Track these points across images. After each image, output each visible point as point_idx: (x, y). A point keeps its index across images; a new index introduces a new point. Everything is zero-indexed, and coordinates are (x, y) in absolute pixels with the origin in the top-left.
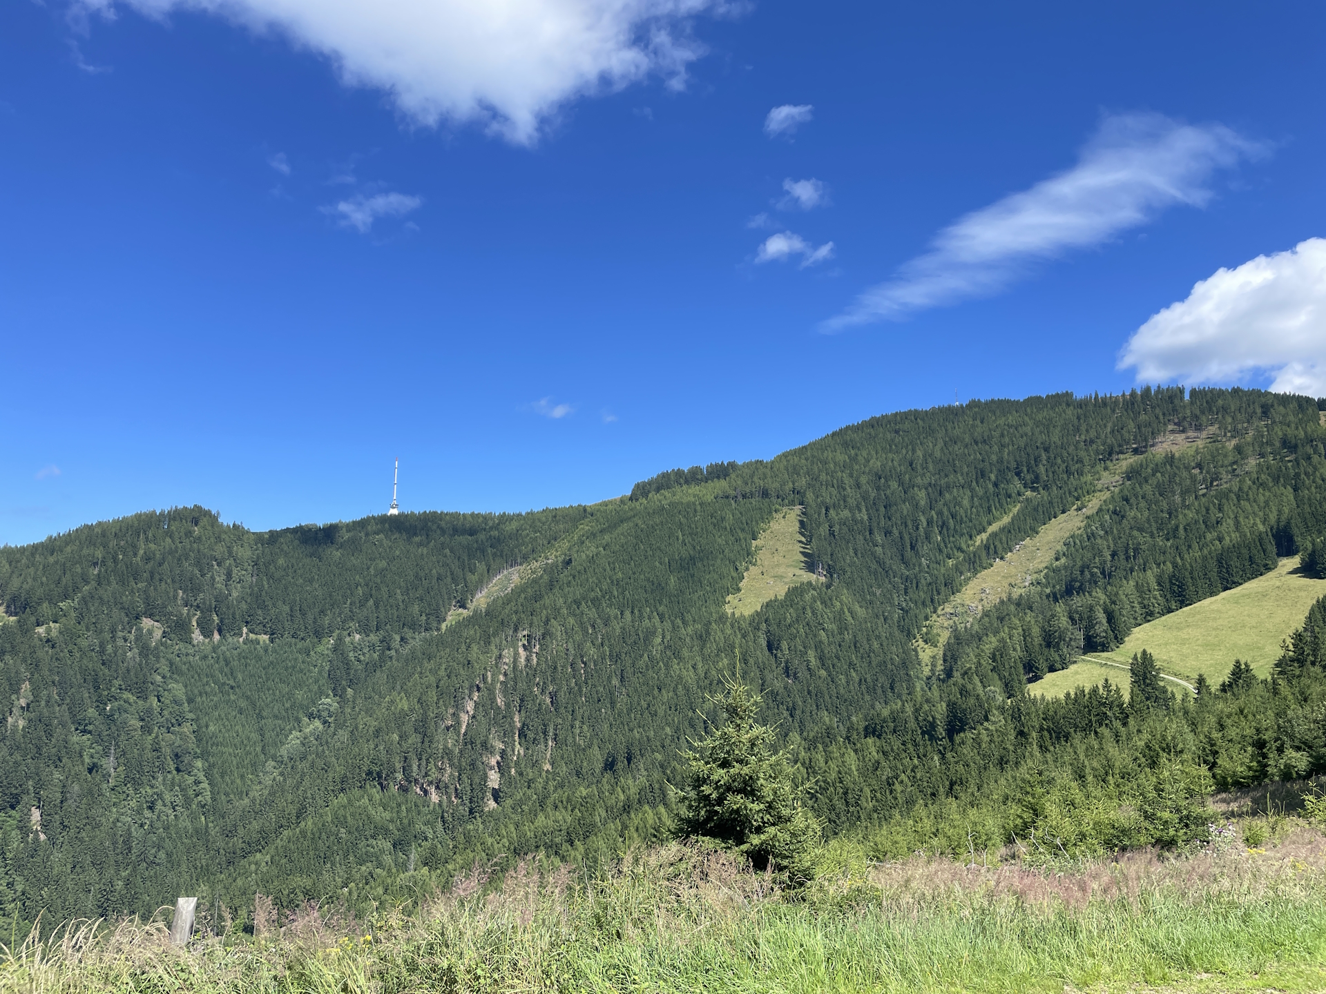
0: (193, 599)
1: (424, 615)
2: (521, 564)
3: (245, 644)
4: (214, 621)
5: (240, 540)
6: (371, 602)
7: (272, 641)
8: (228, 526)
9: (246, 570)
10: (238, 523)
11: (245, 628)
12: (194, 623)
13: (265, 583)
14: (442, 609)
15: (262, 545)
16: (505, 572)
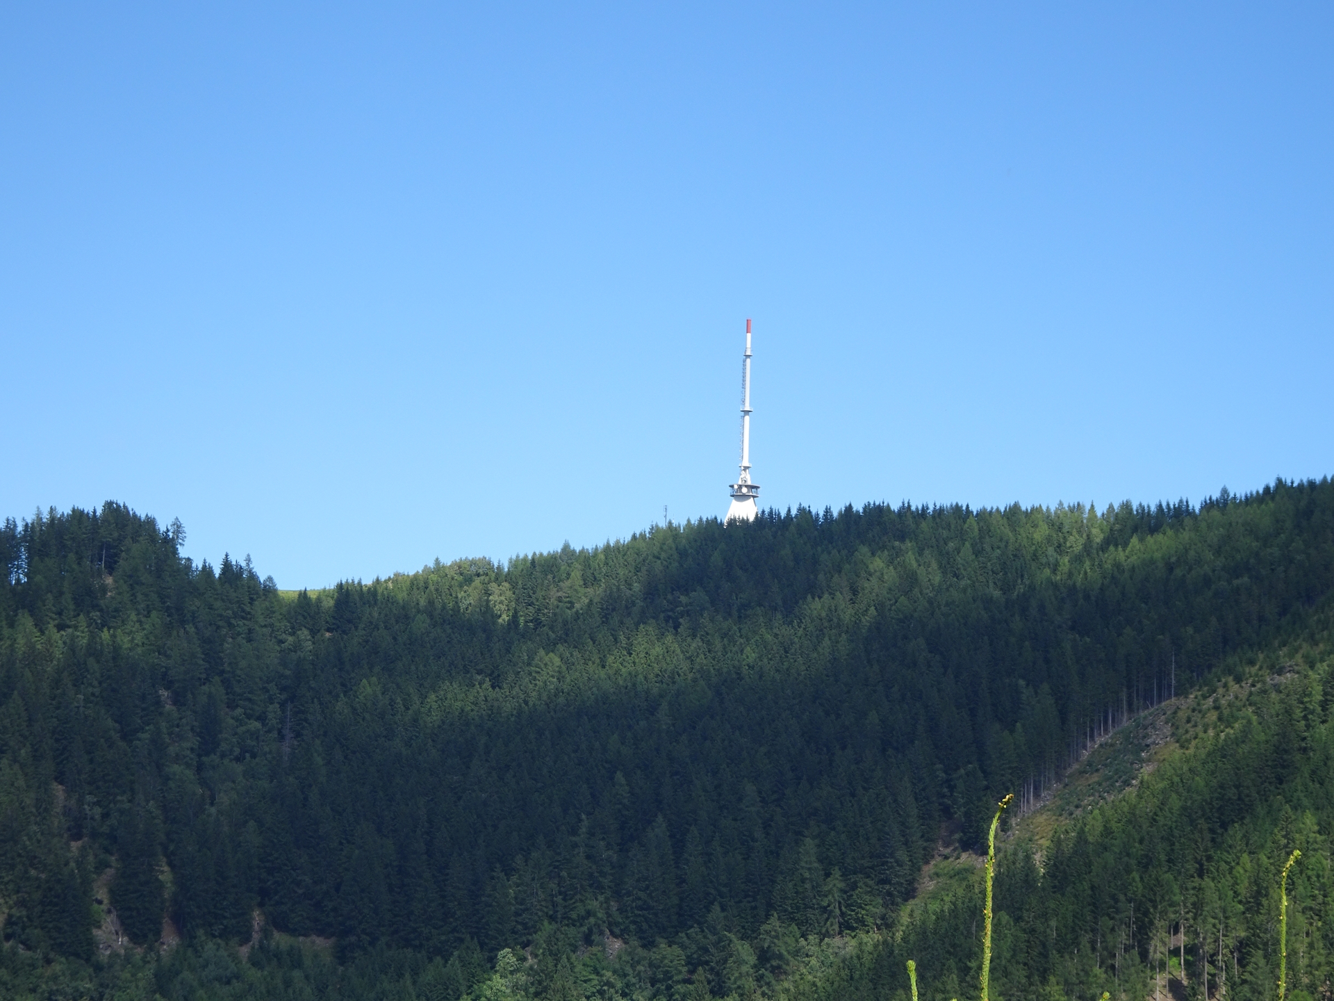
0: (98, 811)
1: (837, 873)
2: (1182, 691)
3: (255, 963)
4: (161, 886)
5: (246, 616)
6: (659, 829)
7: (342, 955)
8: (207, 570)
9: (262, 718)
10: (237, 559)
11: (256, 914)
12: (102, 894)
13: (319, 760)
14: (902, 855)
15: (313, 632)
16: (1126, 722)
